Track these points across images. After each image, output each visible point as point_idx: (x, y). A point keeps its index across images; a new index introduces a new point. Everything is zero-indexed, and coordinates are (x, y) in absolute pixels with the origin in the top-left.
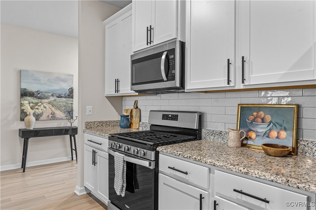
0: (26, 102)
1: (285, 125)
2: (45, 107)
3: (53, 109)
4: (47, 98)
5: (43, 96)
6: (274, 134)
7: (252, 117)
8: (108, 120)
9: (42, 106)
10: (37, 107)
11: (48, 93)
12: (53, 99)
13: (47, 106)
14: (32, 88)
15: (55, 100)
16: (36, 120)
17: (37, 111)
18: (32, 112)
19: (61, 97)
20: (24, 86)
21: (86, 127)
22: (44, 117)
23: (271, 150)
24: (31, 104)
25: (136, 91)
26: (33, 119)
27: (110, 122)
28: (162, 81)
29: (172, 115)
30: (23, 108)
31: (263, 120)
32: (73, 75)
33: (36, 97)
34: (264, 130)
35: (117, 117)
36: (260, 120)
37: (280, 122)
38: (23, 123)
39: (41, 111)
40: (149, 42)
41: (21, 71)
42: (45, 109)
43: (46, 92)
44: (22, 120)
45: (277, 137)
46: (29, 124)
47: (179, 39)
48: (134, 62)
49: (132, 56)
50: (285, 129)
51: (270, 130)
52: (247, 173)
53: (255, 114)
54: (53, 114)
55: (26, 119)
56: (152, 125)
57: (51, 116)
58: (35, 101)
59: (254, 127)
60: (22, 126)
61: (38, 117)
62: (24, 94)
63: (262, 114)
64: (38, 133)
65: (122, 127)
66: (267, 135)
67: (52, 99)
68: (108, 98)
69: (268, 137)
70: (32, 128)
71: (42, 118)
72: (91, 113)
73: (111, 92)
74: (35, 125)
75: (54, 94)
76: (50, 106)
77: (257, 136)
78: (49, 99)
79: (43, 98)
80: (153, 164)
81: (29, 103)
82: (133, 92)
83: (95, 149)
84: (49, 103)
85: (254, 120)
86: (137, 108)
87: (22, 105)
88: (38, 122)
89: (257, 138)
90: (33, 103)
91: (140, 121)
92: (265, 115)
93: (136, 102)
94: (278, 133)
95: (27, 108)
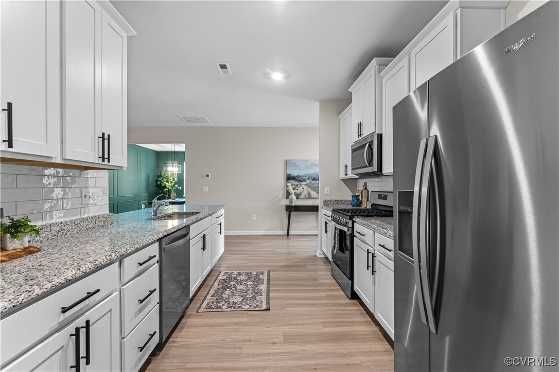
0: (289, 184)
2: (303, 188)
3: (309, 190)
4: (304, 181)
5: (302, 180)
8: (342, 199)
9: (301, 187)
10: (297, 188)
11: (306, 176)
13: (305, 187)
14: (294, 173)
15: (311, 182)
16: (297, 198)
17: (297, 191)
18: (293, 192)
19: (316, 180)
20: (289, 172)
21: (324, 204)
22: (303, 196)
24: (293, 186)
25: (356, 174)
26: (294, 197)
27: (344, 201)
28: (366, 167)
29: (384, 195)
30: (288, 189)
33: (297, 180)
35: (349, 197)
38: (288, 200)
39: (300, 192)
40: (360, 135)
41: (286, 161)
42: (303, 190)
43: (304, 176)
44: (287, 198)
46: (291, 201)
47: (377, 132)
48: (353, 151)
49: (352, 146)
52: (386, 233)
54: (309, 194)
55: (290, 197)
56: (373, 204)
57: (307, 195)
58: (296, 183)
60: (287, 202)
61: (298, 196)
62: (289, 178)
64: (298, 209)
65: (353, 205)
67: (308, 181)
68: (343, 180)
70: (293, 205)
71: (301, 197)
72: (328, 193)
73: (342, 176)
74: (296, 202)
75: (310, 177)
76: (307, 187)
78: (306, 181)
79: (302, 181)
80: (351, 229)
81: (292, 185)
82: (353, 175)
83: (327, 221)
84: (306, 185)
86: (366, 189)
87: (287, 186)
88: (298, 200)
90: (294, 185)
91: (368, 201)
93: (366, 184)
95: (291, 189)
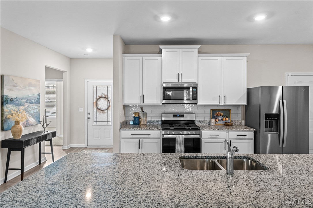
1: (227, 116)
3: (27, 115)
5: (20, 102)
6: (224, 119)
7: (216, 114)
11: (24, 99)
12: (27, 105)
14: (12, 94)
19: (32, 103)
23: (230, 124)
29: (180, 115)
31: (220, 115)
32: (40, 81)
33: (15, 104)
34: (221, 118)
36: (219, 115)
37: (226, 115)
43: (22, 99)
45: (226, 120)
50: (228, 117)
51: (223, 118)
53: (217, 113)
54: (27, 121)
57: (25, 123)
59: (217, 117)
63: (220, 113)
66: (222, 120)
69: (223, 120)
75: (27, 100)
77: (219, 120)
78: (24, 105)
79: (20, 105)
84: (24, 110)
85: (217, 115)
86: (143, 111)
89: (219, 121)
92: (221, 113)
93: (142, 108)
94: (226, 119)
